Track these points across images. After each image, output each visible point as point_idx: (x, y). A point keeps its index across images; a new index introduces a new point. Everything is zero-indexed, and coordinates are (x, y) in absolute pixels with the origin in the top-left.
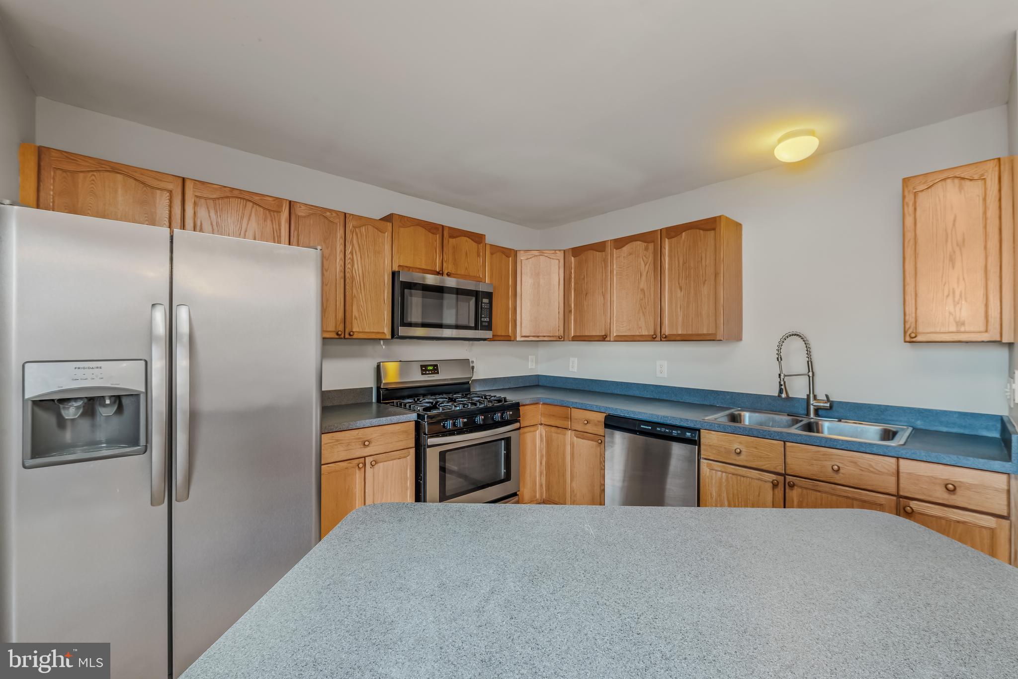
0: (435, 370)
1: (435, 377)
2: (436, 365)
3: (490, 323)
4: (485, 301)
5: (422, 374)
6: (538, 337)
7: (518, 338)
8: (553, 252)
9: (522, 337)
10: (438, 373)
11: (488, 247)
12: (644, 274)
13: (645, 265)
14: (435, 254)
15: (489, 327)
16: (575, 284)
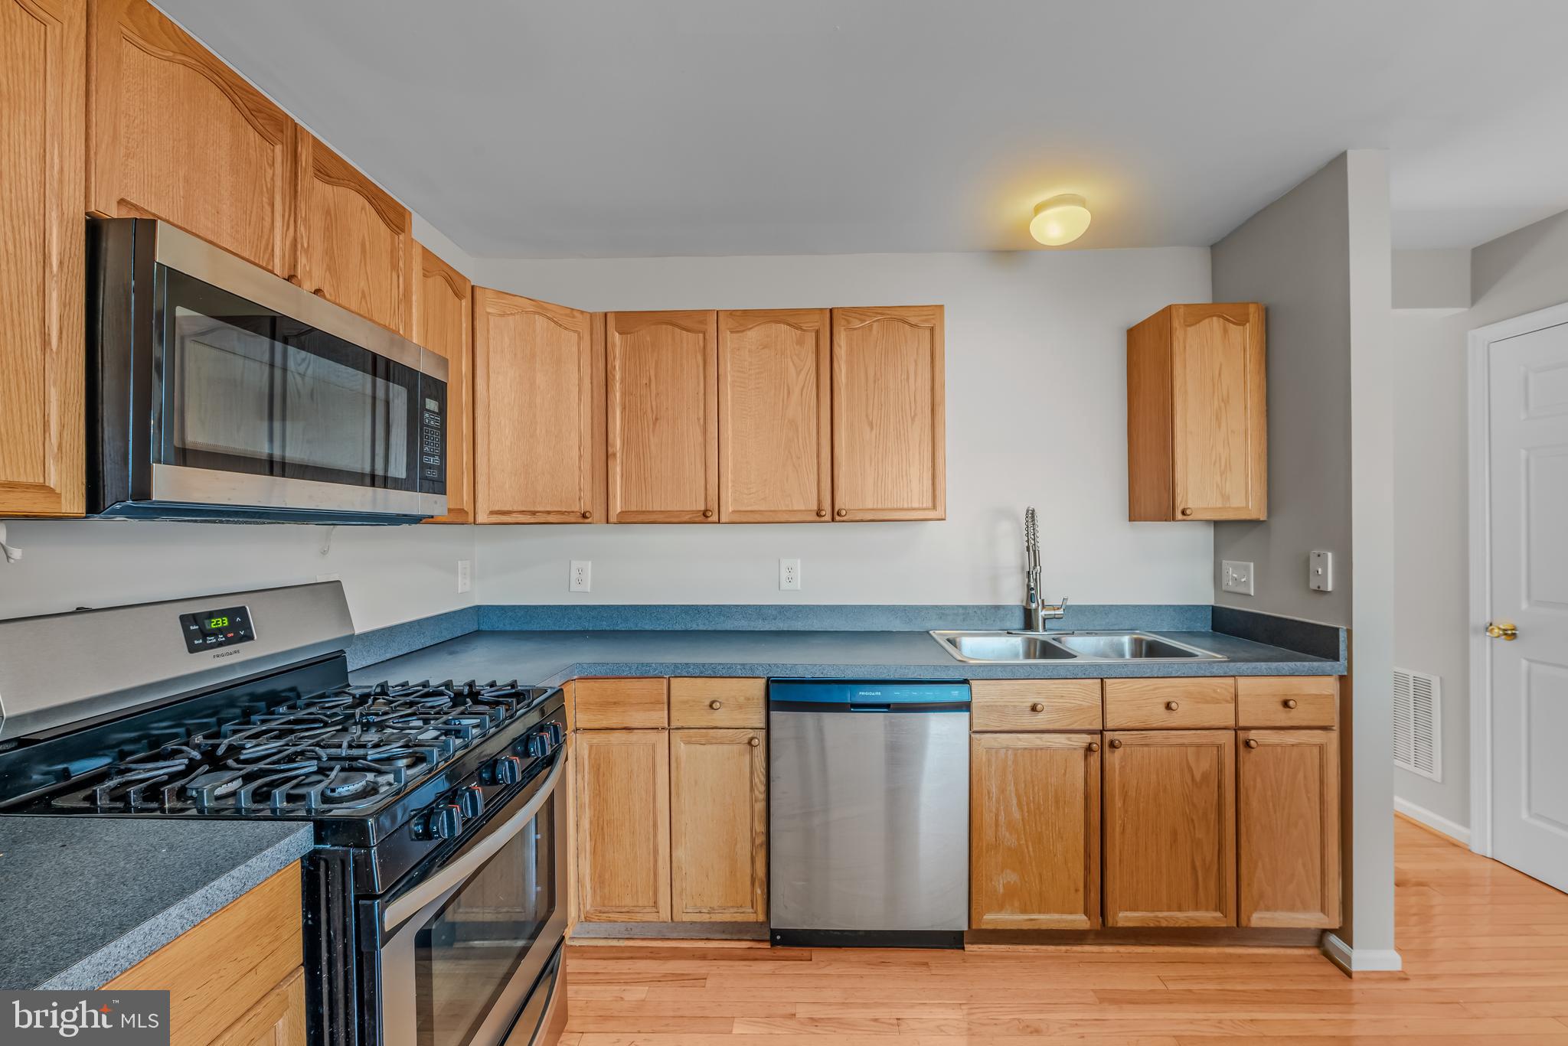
0: (238, 627)
1: (245, 652)
2: (241, 611)
3: (442, 469)
4: (432, 405)
5: (193, 649)
6: (534, 513)
7: (482, 517)
8: (568, 311)
9: (492, 513)
10: (249, 637)
11: (417, 254)
12: (797, 390)
13: (798, 373)
14: (268, 209)
15: (438, 486)
16: (624, 394)
